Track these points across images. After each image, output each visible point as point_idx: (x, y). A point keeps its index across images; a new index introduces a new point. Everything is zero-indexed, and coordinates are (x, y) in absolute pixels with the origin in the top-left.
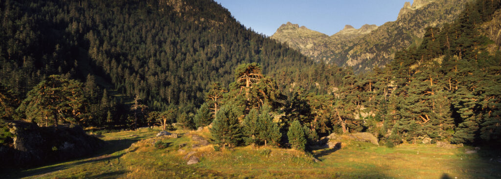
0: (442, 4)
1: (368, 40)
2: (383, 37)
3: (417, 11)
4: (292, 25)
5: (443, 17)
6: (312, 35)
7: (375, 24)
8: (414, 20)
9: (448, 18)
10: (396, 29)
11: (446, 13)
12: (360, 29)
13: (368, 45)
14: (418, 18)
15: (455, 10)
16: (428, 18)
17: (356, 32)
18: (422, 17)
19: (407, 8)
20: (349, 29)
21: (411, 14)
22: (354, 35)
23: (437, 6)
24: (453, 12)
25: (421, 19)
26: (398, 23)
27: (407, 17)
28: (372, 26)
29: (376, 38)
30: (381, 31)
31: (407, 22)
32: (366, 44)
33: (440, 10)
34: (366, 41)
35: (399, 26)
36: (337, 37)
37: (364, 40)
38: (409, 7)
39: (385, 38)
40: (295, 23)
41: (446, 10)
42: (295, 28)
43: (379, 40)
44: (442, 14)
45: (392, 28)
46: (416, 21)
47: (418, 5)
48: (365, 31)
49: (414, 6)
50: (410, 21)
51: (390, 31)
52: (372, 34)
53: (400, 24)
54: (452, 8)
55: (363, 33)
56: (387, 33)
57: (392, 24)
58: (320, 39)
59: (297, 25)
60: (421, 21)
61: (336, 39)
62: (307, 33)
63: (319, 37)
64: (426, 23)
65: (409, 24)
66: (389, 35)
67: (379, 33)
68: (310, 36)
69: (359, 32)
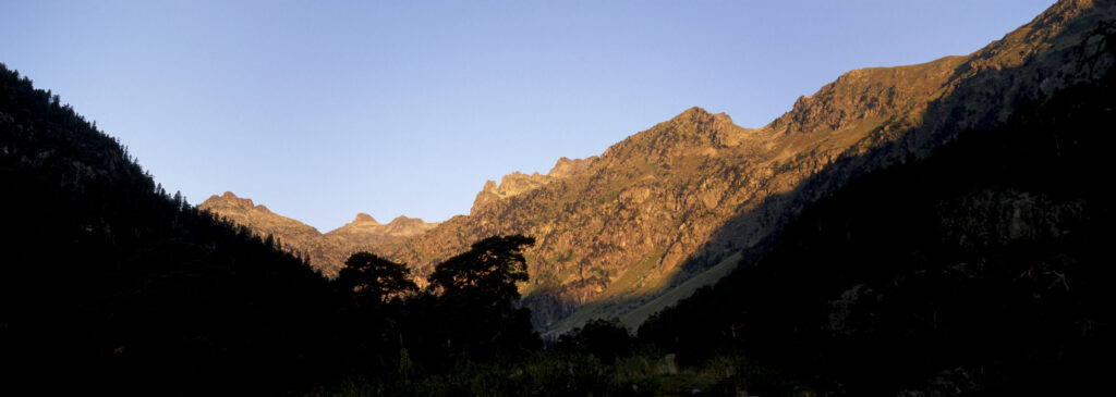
0: (559, 191)
1: (418, 248)
2: (449, 246)
3: (514, 200)
4: (238, 199)
5: (563, 217)
6: (286, 228)
7: (419, 217)
8: (510, 216)
9: (571, 220)
10: (476, 231)
11: (567, 210)
12: (390, 224)
13: (419, 260)
14: (518, 214)
15: (583, 207)
16: (536, 217)
17: (380, 231)
18: (525, 212)
19: (490, 193)
20: (365, 223)
21: (503, 204)
22: (375, 237)
23: (551, 194)
24: (579, 209)
25: (523, 216)
26: (479, 219)
27: (495, 208)
28: (413, 220)
29: (436, 247)
30: (446, 232)
31: (495, 220)
32: (413, 258)
33: (556, 204)
34: (414, 251)
35: (481, 227)
36: (341, 238)
37: (408, 248)
38: (494, 192)
39: (454, 248)
40: (245, 197)
41: (568, 205)
42: (242, 207)
43: (442, 251)
44: (561, 211)
45: (466, 229)
46: (514, 219)
47: (509, 189)
48: (401, 230)
49: (503, 190)
50: (502, 218)
51: (463, 234)
52: (427, 237)
53: (484, 223)
54: (577, 203)
55: (394, 234)
56: (456, 238)
57: (468, 220)
58: (303, 238)
59: (249, 200)
60: (523, 221)
61: (338, 240)
62: (273, 223)
63: (302, 233)
64: (533, 225)
65: (500, 224)
66: (461, 243)
67: (442, 236)
68: (282, 230)
69: (387, 231)
